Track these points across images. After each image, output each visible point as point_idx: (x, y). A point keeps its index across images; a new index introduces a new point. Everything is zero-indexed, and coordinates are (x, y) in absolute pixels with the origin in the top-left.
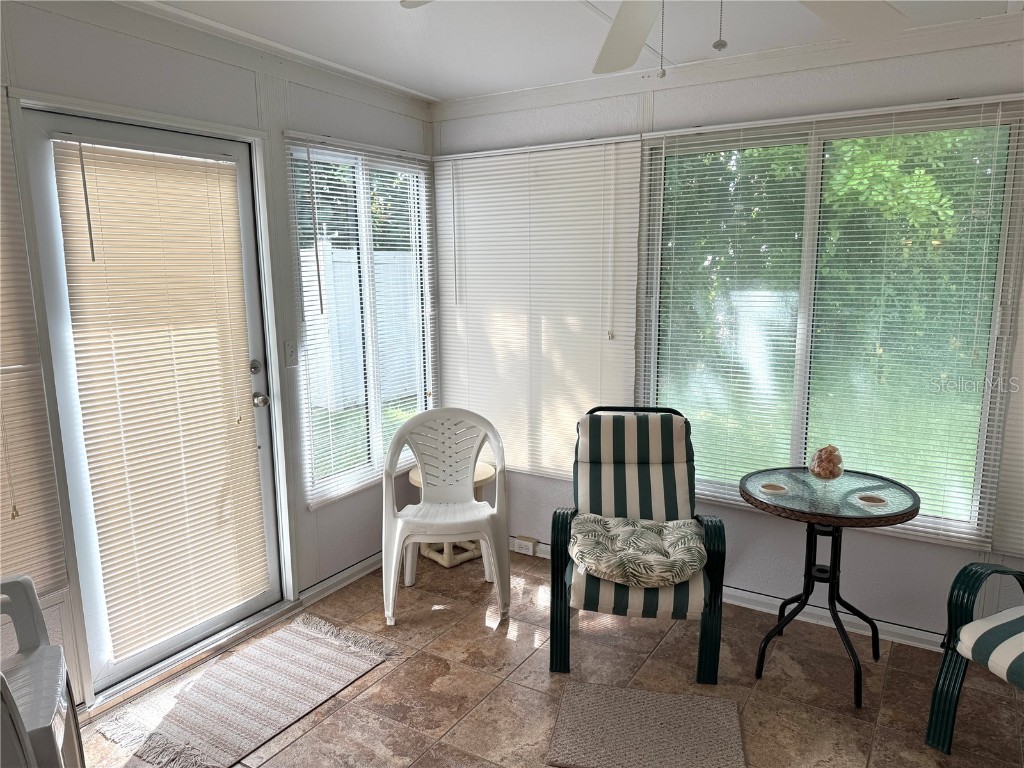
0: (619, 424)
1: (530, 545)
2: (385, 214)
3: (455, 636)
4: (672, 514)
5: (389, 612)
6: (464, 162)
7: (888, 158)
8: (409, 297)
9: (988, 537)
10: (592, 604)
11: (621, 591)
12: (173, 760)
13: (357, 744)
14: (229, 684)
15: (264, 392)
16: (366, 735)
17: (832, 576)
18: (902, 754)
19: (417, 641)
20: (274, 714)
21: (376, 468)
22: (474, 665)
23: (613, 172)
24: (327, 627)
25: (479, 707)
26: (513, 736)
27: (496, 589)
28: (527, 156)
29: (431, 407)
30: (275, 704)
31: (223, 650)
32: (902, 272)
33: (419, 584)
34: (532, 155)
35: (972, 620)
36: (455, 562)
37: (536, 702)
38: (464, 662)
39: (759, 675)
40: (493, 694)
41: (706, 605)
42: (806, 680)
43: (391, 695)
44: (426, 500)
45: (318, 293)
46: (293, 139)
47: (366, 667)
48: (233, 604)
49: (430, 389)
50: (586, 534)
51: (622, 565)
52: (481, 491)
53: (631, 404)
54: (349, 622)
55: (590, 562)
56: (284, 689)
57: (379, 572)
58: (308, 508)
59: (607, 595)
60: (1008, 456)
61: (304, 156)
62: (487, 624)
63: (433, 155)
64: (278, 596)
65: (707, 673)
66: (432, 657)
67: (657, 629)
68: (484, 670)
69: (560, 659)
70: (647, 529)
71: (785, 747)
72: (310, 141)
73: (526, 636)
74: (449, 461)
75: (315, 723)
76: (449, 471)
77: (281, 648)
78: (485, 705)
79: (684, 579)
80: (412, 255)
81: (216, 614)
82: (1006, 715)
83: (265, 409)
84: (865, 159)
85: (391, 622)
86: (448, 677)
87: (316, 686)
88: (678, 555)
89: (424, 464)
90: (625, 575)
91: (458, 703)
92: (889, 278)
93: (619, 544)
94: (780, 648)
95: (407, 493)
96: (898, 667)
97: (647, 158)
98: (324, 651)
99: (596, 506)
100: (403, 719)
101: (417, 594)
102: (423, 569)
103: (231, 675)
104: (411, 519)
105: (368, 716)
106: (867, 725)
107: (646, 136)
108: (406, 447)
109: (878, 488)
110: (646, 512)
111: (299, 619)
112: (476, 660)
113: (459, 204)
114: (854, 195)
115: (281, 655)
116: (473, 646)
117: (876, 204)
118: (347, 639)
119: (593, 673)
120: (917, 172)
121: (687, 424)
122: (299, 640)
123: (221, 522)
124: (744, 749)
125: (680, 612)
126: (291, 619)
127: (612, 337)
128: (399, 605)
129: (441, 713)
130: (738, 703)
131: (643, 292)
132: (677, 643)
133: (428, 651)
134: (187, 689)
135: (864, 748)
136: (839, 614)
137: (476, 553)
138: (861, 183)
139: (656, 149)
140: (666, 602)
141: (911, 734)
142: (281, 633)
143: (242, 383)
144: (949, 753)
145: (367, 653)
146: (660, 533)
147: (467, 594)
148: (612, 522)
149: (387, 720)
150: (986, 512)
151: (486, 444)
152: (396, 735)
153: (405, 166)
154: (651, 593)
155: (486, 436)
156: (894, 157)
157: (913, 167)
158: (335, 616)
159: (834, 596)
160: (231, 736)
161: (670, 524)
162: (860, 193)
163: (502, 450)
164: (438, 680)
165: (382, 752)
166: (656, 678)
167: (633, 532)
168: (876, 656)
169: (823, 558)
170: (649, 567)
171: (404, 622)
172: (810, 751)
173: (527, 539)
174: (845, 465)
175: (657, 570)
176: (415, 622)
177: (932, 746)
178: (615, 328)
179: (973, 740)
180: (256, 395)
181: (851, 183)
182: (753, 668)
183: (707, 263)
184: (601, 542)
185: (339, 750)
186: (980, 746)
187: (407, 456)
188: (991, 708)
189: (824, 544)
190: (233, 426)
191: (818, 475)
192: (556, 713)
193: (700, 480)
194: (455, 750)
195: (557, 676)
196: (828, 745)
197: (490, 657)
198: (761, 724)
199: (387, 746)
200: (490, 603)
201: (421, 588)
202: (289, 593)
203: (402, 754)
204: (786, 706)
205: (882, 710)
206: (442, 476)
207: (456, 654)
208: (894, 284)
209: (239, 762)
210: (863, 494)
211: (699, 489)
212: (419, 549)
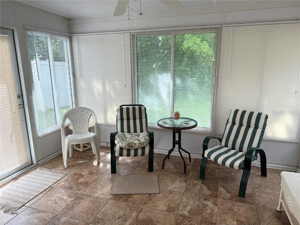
0: (128, 109)
1: (106, 144)
2: (57, 50)
3: (85, 168)
4: (142, 131)
5: (65, 164)
6: (80, 36)
7: (197, 38)
8: (66, 75)
9: (213, 131)
10: (121, 154)
11: (129, 150)
12: (3, 208)
13: (58, 197)
14: (19, 187)
15: (22, 104)
16: (61, 194)
17: (179, 143)
18: (194, 182)
19: (74, 171)
20: (33, 193)
21: (59, 125)
22: (90, 175)
23: (123, 41)
24: (47, 170)
25: (92, 184)
26: (101, 189)
27: (96, 156)
28: (99, 35)
29: (74, 107)
30: (33, 190)
31: (15, 179)
32: (202, 69)
33: (74, 157)
34: (100, 35)
35: (207, 149)
36: (84, 150)
37: (107, 181)
38: (88, 174)
39: (163, 168)
40: (96, 181)
41: (149, 152)
42: (174, 168)
43: (67, 184)
44: (74, 133)
45: (37, 74)
46: (27, 29)
47: (60, 178)
48: (17, 165)
49: (74, 102)
50: (119, 137)
51: (128, 144)
52: (90, 130)
53: (131, 104)
54: (54, 168)
55: (120, 144)
56: (36, 186)
57: (62, 155)
58: (38, 137)
59: (125, 152)
60: (217, 111)
61: (31, 34)
62: (94, 164)
63: (71, 34)
64: (31, 163)
65: (151, 169)
66: (78, 174)
67: (139, 161)
68: (93, 175)
69: (114, 170)
70: (135, 135)
71: (168, 183)
72: (32, 30)
73: (105, 166)
74: (81, 122)
75: (45, 194)
76: (81, 125)
77: (33, 176)
78: (94, 184)
79: (144, 146)
80: (66, 63)
81: (12, 169)
82: (217, 171)
83: (23, 109)
84: (192, 38)
85: (66, 167)
86: (83, 178)
87: (45, 185)
88: (142, 140)
89: (73, 123)
90: (129, 146)
91: (86, 184)
92: (199, 70)
93: (128, 139)
94: (169, 162)
95: (68, 132)
96: (195, 163)
97: (132, 38)
98: (47, 176)
99: (122, 131)
100: (71, 189)
101: (73, 159)
102: (75, 153)
103: (18, 185)
104: (70, 138)
105: (61, 190)
106: (187, 176)
107: (131, 31)
108: (67, 119)
109: (189, 121)
110: (135, 131)
111: (38, 169)
112: (91, 173)
113: (79, 49)
114: (189, 47)
115: (34, 178)
116: (90, 170)
117: (195, 50)
118: (53, 172)
119: (123, 172)
120: (204, 42)
121: (145, 108)
122: (39, 174)
123: (12, 142)
124: (159, 185)
125: (143, 154)
126: (36, 169)
127: (125, 86)
128: (68, 162)
129: (82, 187)
130: (158, 175)
131: (133, 74)
132: (144, 163)
133: (77, 173)
134: (5, 190)
135: (186, 181)
136: (181, 153)
137: (90, 147)
138: (191, 44)
139: (134, 35)
140: (140, 152)
141: (196, 177)
142: (32, 173)
143: (15, 102)
144: (204, 180)
145: (60, 175)
146: (139, 136)
147: (88, 158)
148: (126, 134)
149: (66, 190)
150: (213, 125)
151: (91, 117)
152: (69, 193)
153: (62, 37)
154: (136, 150)
155: (91, 114)
156: (199, 38)
157: (203, 41)
158: (49, 167)
159: (180, 147)
160: (20, 200)
161: (141, 133)
162: (191, 47)
163: (96, 118)
164: (80, 179)
165: (66, 198)
166: (138, 172)
167: (131, 136)
168: (190, 161)
169: (177, 139)
170: (135, 144)
171: (70, 166)
172: (174, 183)
173: (105, 142)
174: (181, 116)
175: (137, 144)
176: (73, 166)
177: (201, 179)
178: (126, 84)
179: (209, 177)
180: (20, 105)
181: (188, 44)
182: (162, 167)
183: (154, 66)
184: (123, 139)
185: (53, 199)
186: (211, 178)
187: (68, 122)
188: (214, 170)
189: (177, 135)
190: (14, 114)
191: (175, 119)
192: (113, 183)
193: (149, 123)
194: (86, 195)
195: (113, 175)
196: (178, 181)
197: (95, 172)
198: (163, 179)
199: (67, 196)
200: (95, 159)
201: (74, 158)
202: (35, 162)
203: (71, 198)
204: (169, 175)
205: (191, 173)
206: (79, 126)
207: (85, 172)
208: (201, 72)
209: (23, 205)
210: (185, 123)
211: (149, 125)
212: (73, 148)
